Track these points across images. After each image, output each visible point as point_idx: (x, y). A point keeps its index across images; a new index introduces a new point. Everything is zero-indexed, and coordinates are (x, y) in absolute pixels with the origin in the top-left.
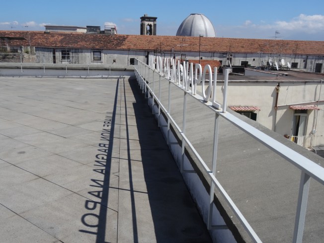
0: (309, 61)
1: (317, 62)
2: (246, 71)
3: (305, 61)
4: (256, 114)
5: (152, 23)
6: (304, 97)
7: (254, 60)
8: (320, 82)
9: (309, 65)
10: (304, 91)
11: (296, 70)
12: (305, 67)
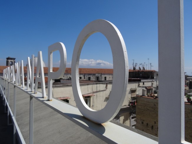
0: (86, 76)
1: (89, 76)
2: (61, 81)
3: (84, 76)
4: (68, 101)
5: (13, 61)
6: (88, 90)
7: (64, 76)
8: (93, 84)
9: (86, 78)
10: (88, 88)
11: (81, 80)
12: (84, 78)
